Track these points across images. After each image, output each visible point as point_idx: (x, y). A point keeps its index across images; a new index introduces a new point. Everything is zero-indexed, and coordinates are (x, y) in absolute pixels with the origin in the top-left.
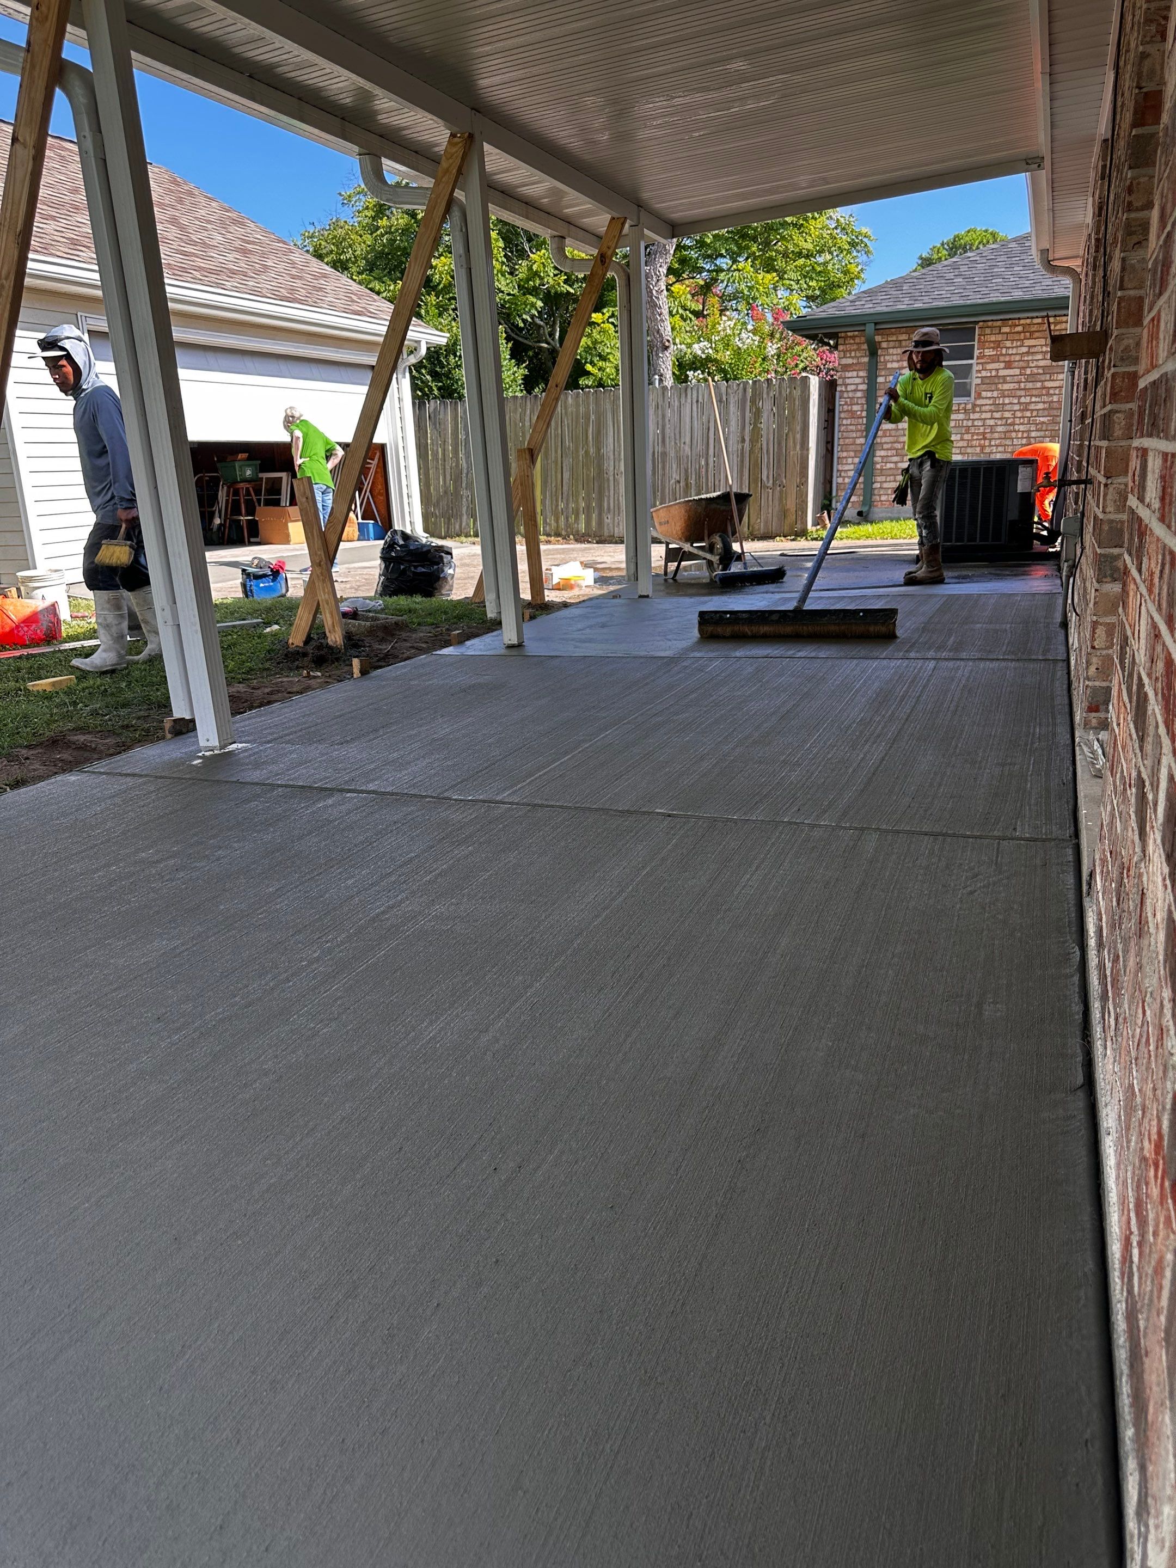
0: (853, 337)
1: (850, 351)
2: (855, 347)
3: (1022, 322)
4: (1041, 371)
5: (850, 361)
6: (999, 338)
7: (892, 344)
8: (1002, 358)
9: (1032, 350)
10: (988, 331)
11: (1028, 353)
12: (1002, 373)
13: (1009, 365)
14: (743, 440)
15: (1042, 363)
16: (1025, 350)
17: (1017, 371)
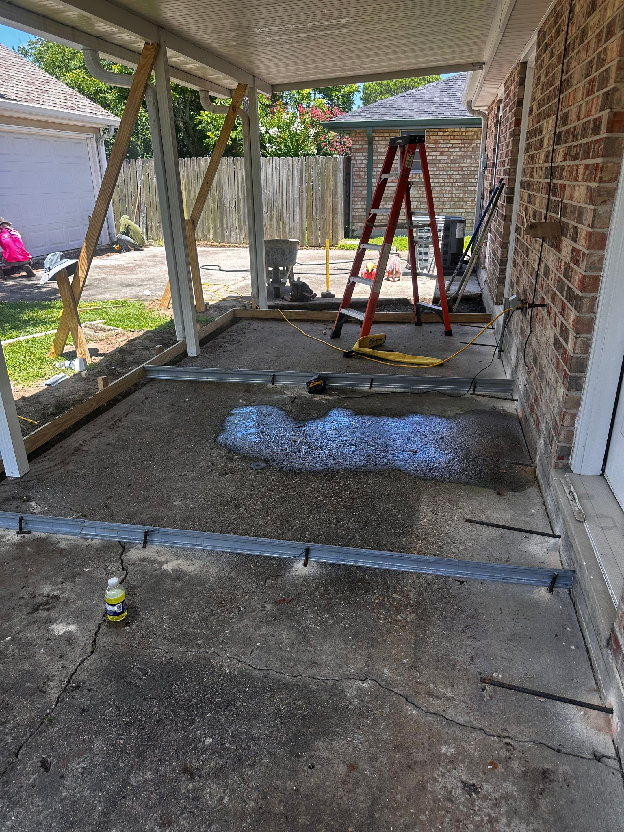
0: (360, 133)
1: (358, 141)
2: (361, 139)
3: (449, 130)
4: (458, 158)
5: (358, 147)
6: (437, 138)
7: (380, 138)
8: (438, 150)
9: (454, 146)
10: (431, 134)
11: (452, 147)
12: (439, 157)
13: (442, 154)
14: (302, 192)
15: (459, 153)
16: (450, 145)
17: (446, 157)
